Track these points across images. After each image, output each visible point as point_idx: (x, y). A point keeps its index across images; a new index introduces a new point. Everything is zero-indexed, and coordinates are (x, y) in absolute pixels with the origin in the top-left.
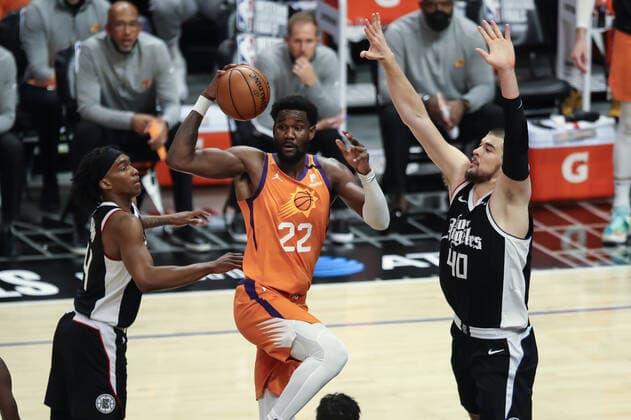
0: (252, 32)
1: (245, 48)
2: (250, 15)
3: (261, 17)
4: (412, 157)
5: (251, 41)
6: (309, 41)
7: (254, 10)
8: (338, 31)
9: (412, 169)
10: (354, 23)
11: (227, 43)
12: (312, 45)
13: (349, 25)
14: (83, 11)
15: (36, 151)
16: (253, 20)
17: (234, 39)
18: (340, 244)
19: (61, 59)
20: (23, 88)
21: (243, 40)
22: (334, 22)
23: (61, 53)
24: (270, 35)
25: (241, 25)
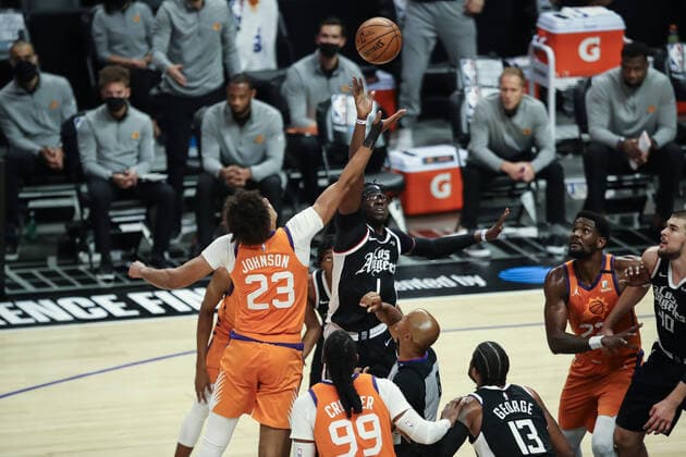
0: (477, 84)
1: (472, 98)
2: (474, 73)
3: (483, 73)
4: (609, 185)
5: (477, 92)
6: (513, 90)
7: (476, 69)
8: (548, 82)
9: (610, 194)
10: (561, 75)
11: (457, 93)
12: (517, 94)
13: (557, 77)
14: (336, 76)
15: (301, 185)
16: (476, 77)
17: (462, 91)
18: (551, 255)
19: (321, 110)
20: (289, 137)
21: (470, 91)
22: (544, 75)
23: (321, 105)
24: (491, 87)
25: (468, 82)
